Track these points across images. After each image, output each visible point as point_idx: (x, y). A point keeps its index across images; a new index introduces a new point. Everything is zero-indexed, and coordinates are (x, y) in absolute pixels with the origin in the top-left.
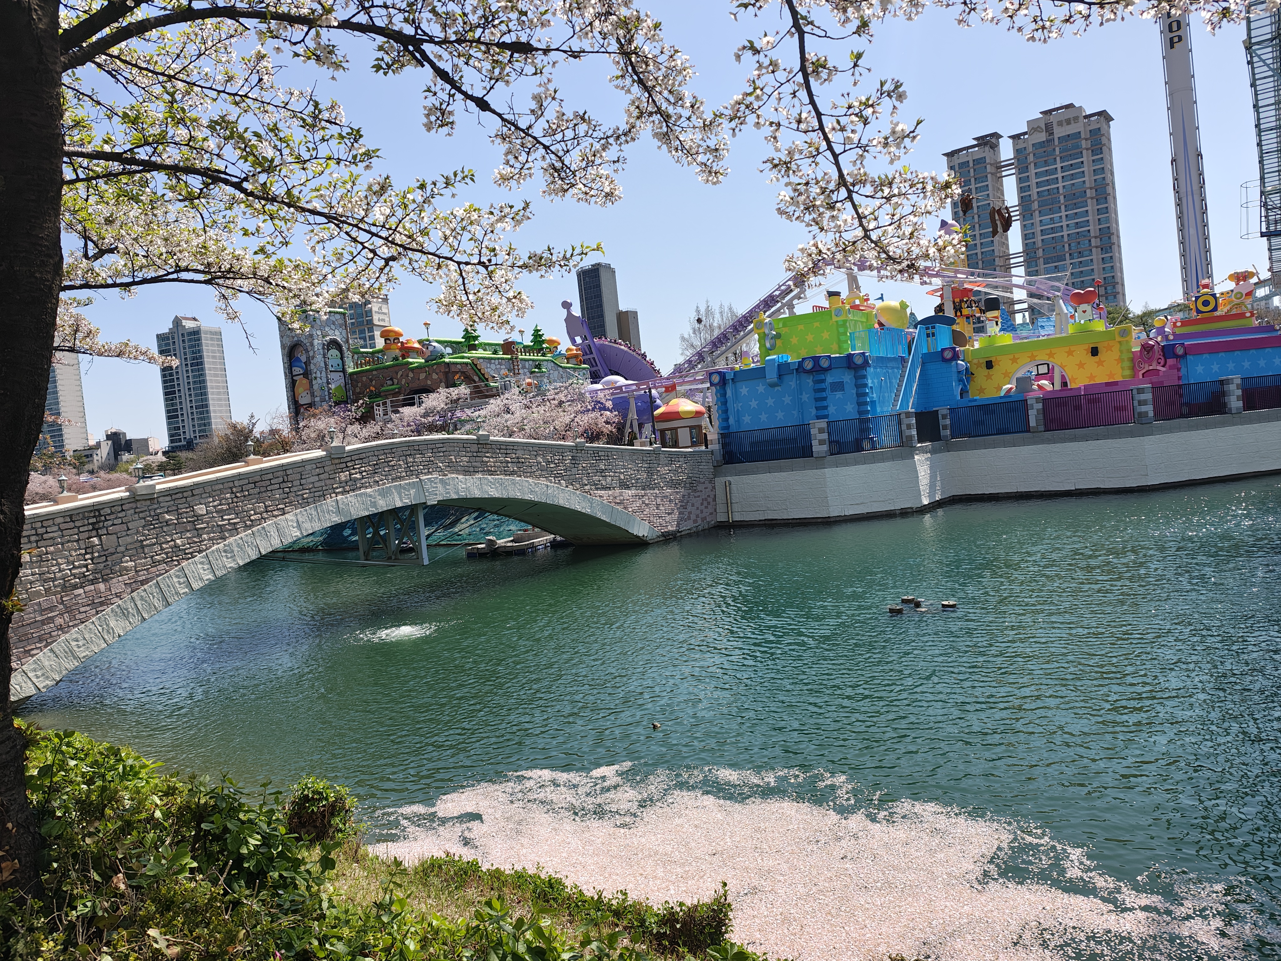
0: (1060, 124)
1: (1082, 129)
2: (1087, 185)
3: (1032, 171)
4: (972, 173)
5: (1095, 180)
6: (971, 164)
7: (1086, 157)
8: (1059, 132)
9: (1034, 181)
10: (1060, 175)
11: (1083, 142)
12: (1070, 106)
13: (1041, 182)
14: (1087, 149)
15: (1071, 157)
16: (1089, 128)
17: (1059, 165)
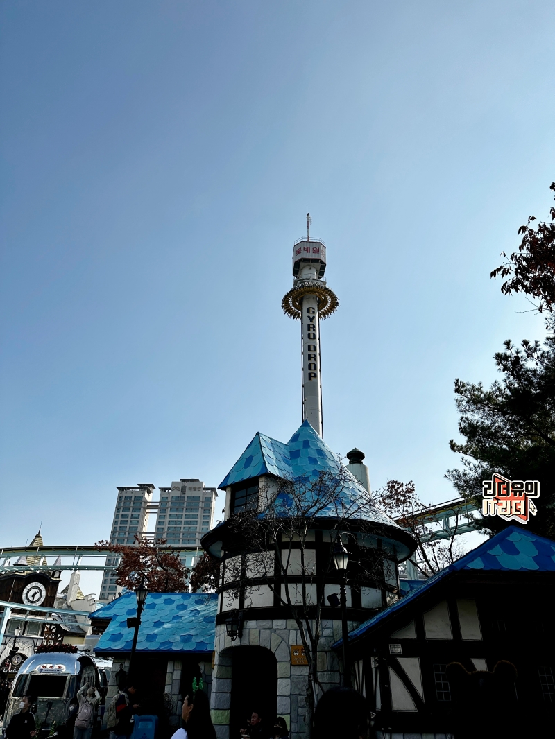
0: (190, 489)
1: (201, 495)
2: (198, 530)
3: (168, 512)
4: (132, 505)
6: (133, 499)
7: (200, 513)
8: (188, 493)
9: (168, 519)
11: (201, 503)
12: (198, 480)
13: (172, 521)
14: (202, 508)
15: (192, 510)
16: (206, 496)
17: (184, 513)
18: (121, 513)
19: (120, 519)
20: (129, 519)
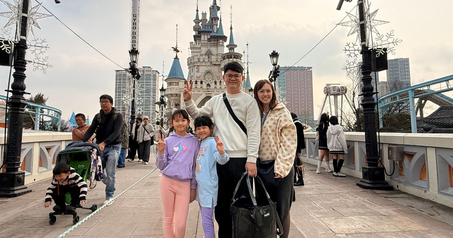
0: (146, 71)
1: (151, 74)
4: (122, 77)
5: (153, 87)
6: (122, 75)
7: (152, 81)
8: (146, 73)
10: (145, 84)
11: (151, 77)
12: (149, 67)
14: (152, 79)
15: (148, 80)
16: (153, 74)
17: (145, 81)
18: (118, 81)
19: (118, 84)
20: (122, 84)
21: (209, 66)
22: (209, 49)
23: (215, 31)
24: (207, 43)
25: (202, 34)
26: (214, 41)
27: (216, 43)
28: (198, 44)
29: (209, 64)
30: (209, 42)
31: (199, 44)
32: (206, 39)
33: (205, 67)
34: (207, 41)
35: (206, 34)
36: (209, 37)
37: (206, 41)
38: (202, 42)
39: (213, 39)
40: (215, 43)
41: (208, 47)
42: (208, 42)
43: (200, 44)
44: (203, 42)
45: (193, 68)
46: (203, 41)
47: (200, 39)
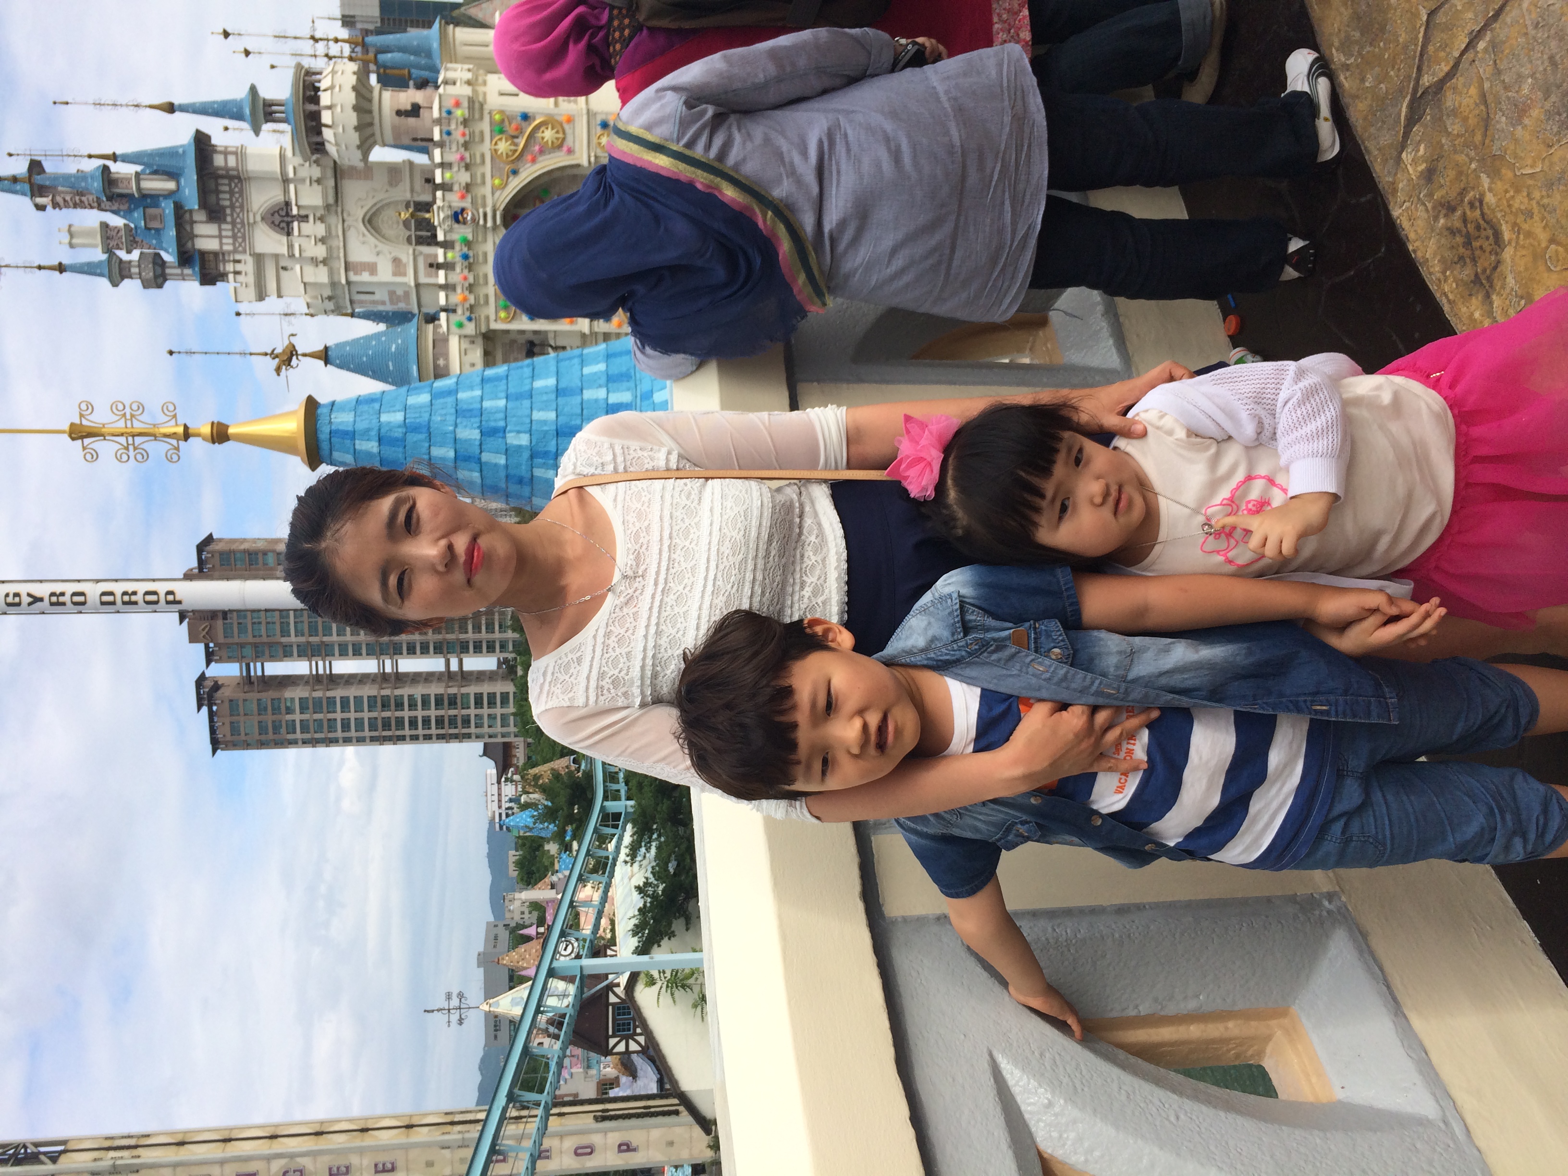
9: (278, 638)
21: (343, 221)
22: (258, 218)
23: (171, 185)
24: (233, 223)
25: (189, 245)
26: (218, 192)
27: (230, 185)
28: (239, 267)
29: (333, 220)
30: (225, 215)
31: (239, 261)
32: (211, 229)
33: (352, 235)
34: (224, 226)
35: (188, 228)
36: (200, 216)
37: (220, 230)
38: (230, 248)
39: (212, 199)
40: (227, 188)
41: (251, 221)
42: (229, 219)
43: (238, 257)
44: (230, 241)
45: (354, 289)
46: (225, 241)
47: (216, 254)
